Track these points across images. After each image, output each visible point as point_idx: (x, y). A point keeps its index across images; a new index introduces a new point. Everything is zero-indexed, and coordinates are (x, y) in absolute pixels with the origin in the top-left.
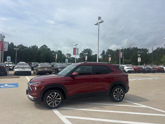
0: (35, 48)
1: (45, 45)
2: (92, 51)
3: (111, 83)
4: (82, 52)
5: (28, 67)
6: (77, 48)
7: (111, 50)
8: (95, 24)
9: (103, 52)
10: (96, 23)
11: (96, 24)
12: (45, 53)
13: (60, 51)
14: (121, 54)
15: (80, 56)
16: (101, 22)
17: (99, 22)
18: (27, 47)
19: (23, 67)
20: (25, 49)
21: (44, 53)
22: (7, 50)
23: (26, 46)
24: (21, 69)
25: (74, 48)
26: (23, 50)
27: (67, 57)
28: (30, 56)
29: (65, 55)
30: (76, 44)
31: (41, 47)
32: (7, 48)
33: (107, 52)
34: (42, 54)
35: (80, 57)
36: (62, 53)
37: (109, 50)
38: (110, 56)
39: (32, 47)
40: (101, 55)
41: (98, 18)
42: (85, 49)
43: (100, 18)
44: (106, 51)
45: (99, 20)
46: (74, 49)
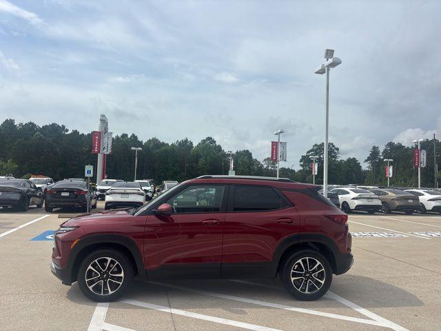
0: (185, 144)
1: (209, 139)
2: (337, 149)
3: (281, 240)
4: (308, 152)
5: (136, 192)
6: (281, 141)
7: (400, 147)
8: (317, 73)
9: (375, 152)
10: (319, 68)
11: (321, 72)
12: (208, 157)
13: (248, 151)
14: (423, 156)
15: (302, 163)
16: (334, 65)
17: (327, 63)
18: (167, 144)
19: (123, 191)
20: (163, 148)
21: (206, 157)
22: (109, 151)
23: (166, 142)
24: (120, 195)
25: (273, 142)
26: (157, 151)
27: (265, 166)
28: (174, 166)
29: (261, 163)
30: (279, 131)
31: (200, 144)
32: (110, 146)
33: (385, 151)
34: (202, 161)
35: (301, 165)
36: (254, 157)
37: (391, 144)
38: (391, 163)
39: (180, 143)
40: (366, 161)
41: (324, 53)
42: (316, 145)
43: (329, 53)
44: (382, 149)
45: (327, 60)
46: (275, 145)
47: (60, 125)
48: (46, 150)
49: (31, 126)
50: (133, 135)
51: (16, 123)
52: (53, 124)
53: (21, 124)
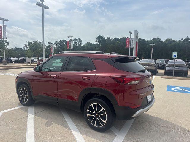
18: (176, 41)
20: (173, 43)
26: (170, 45)
47: (126, 37)
48: (120, 48)
49: (116, 39)
50: (158, 38)
51: (111, 38)
52: (124, 37)
53: (112, 39)
